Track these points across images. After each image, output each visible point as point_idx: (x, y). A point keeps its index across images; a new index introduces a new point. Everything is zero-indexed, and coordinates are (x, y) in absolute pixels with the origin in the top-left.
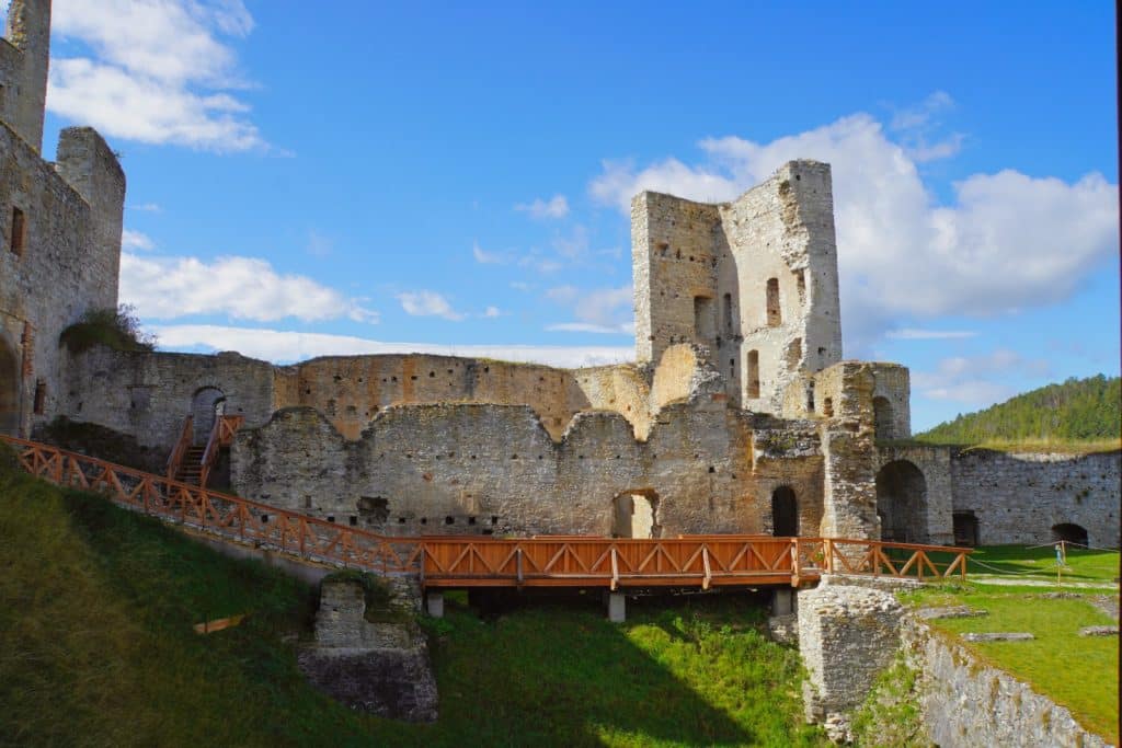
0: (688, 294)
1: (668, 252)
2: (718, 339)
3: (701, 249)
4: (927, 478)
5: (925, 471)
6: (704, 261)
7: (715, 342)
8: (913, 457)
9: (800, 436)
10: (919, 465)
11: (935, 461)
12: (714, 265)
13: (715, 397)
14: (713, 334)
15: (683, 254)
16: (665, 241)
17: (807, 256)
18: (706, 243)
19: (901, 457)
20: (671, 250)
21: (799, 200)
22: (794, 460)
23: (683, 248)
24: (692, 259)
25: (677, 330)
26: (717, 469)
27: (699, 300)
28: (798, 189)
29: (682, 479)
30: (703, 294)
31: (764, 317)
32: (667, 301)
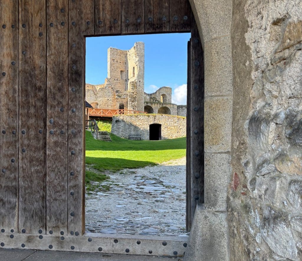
0: (119, 70)
1: (115, 61)
2: (126, 80)
3: (123, 60)
4: (171, 111)
5: (171, 109)
6: (123, 63)
7: (125, 80)
8: (168, 106)
9: (124, 95)
10: (169, 108)
11: (173, 107)
12: (126, 64)
13: (109, 87)
14: (125, 79)
15: (118, 61)
16: (114, 59)
17: (138, 62)
18: (124, 59)
19: (165, 106)
20: (115, 60)
21: (137, 50)
22: (123, 98)
23: (118, 60)
24: (120, 62)
25: (116, 77)
26: (109, 100)
27: (121, 71)
28: (137, 48)
29: (103, 101)
30: (123, 70)
31: (132, 75)
32: (114, 71)
